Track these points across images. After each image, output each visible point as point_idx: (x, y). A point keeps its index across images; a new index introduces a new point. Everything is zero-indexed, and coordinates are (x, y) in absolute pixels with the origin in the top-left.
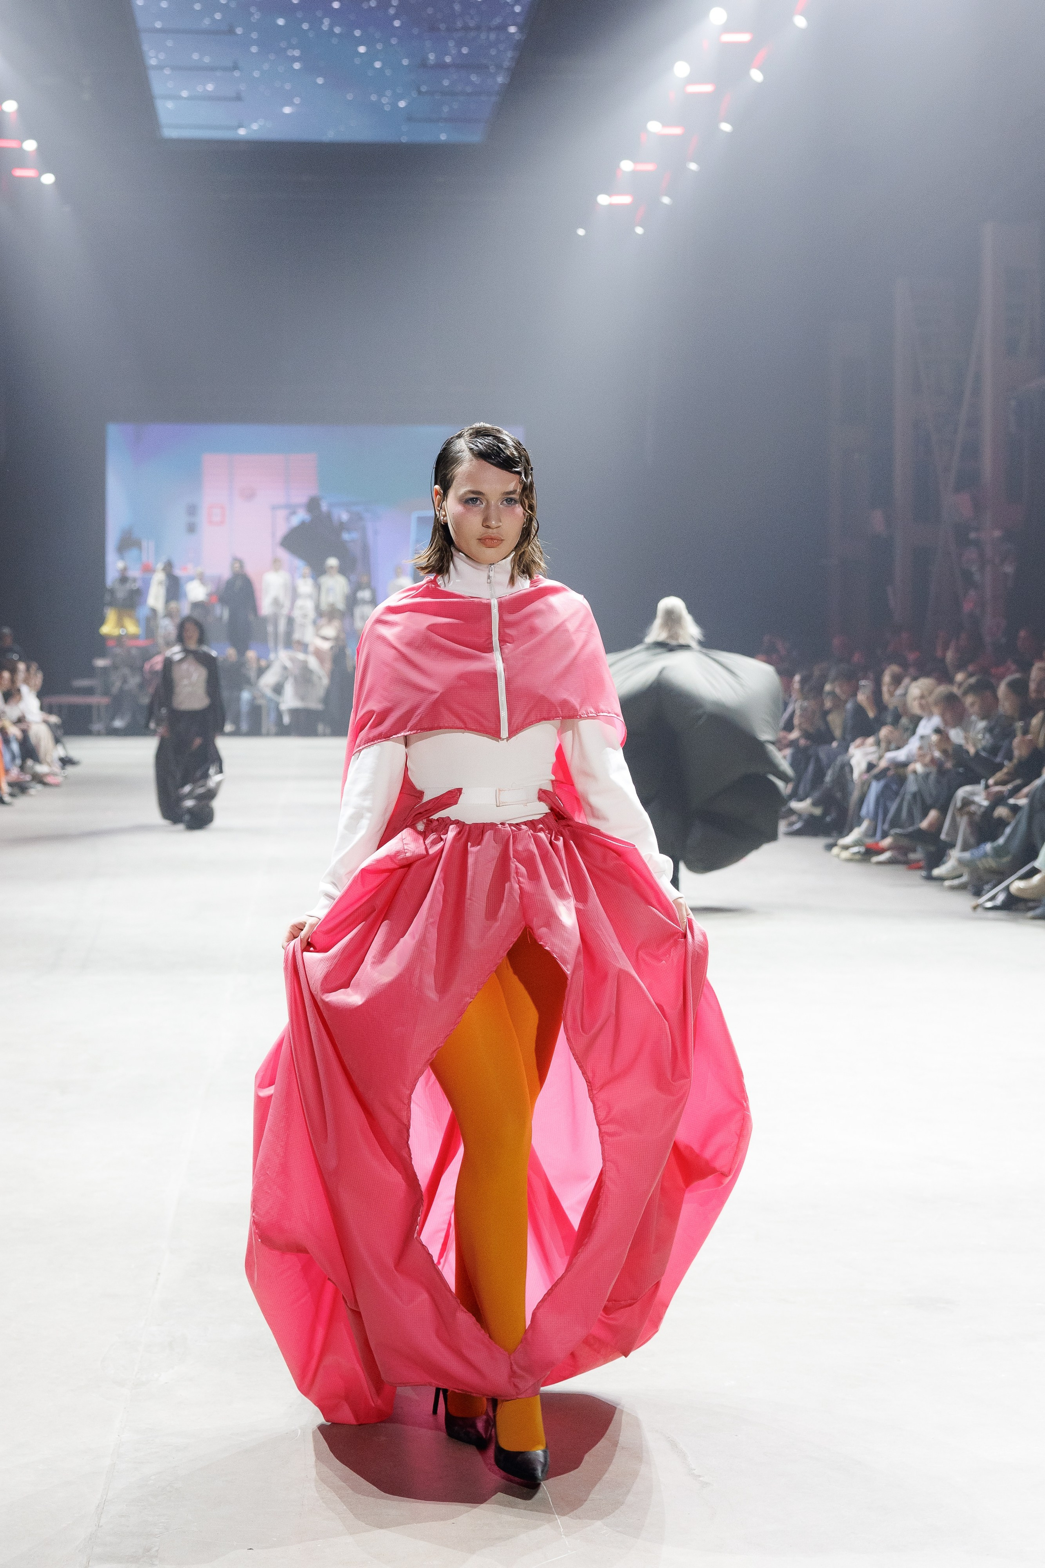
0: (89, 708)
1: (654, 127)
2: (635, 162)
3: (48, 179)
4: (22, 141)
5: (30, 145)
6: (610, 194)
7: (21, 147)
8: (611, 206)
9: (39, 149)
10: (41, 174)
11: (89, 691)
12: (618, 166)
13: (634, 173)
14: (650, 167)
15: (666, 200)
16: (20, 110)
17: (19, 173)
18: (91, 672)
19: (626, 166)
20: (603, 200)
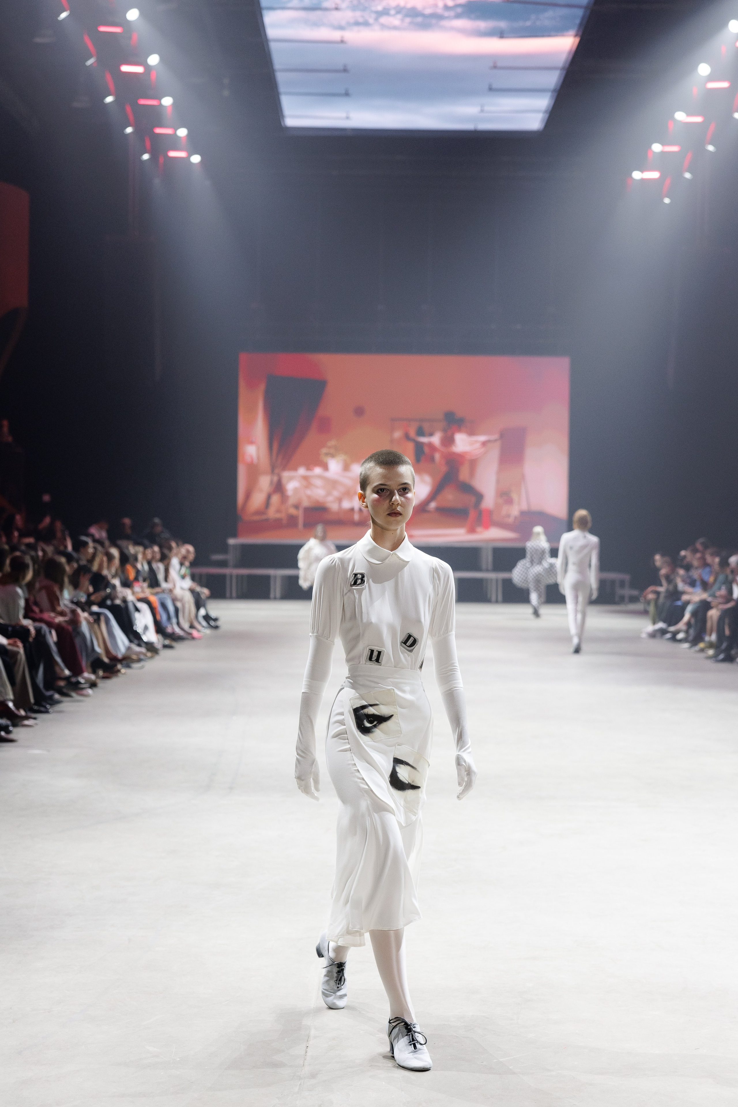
0: (223, 577)
1: (680, 116)
2: (663, 145)
3: (196, 159)
4: (176, 130)
5: (182, 132)
6: (642, 171)
7: (175, 133)
8: (643, 180)
9: (189, 135)
10: (190, 155)
11: (223, 564)
12: (650, 147)
13: (663, 153)
14: (675, 149)
15: (688, 175)
16: (174, 104)
17: (172, 154)
18: (225, 548)
19: (657, 148)
20: (637, 175)
